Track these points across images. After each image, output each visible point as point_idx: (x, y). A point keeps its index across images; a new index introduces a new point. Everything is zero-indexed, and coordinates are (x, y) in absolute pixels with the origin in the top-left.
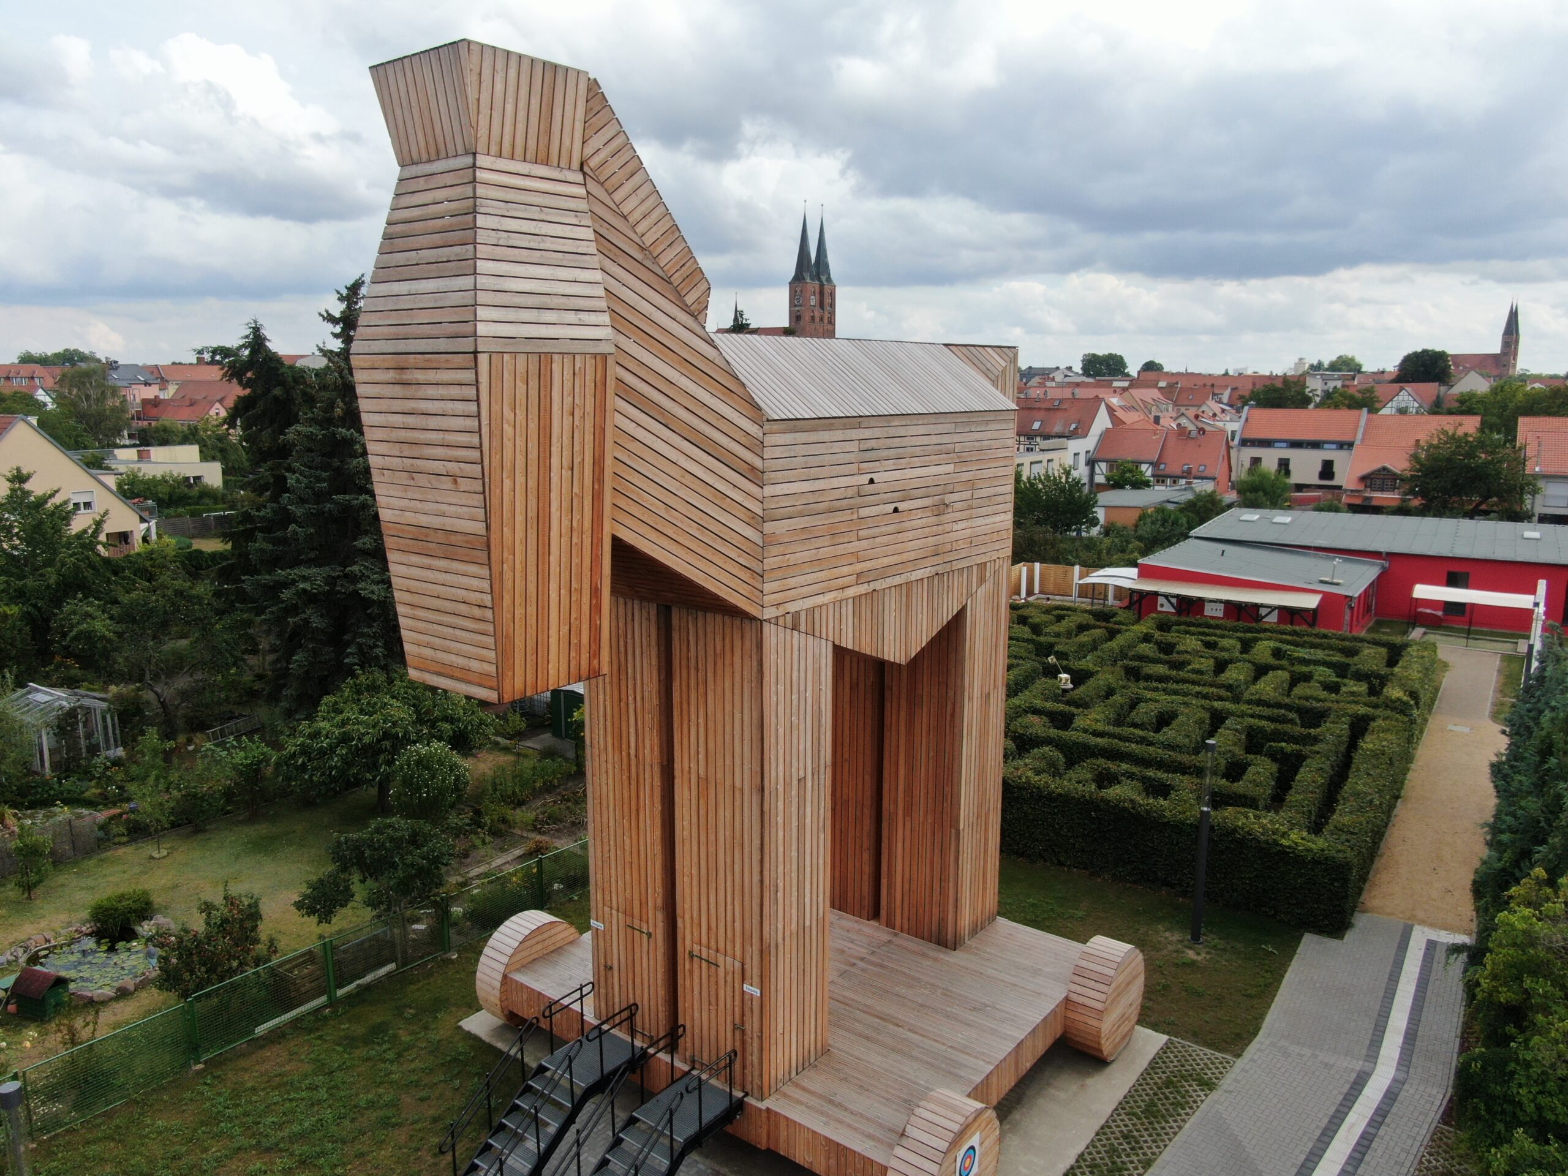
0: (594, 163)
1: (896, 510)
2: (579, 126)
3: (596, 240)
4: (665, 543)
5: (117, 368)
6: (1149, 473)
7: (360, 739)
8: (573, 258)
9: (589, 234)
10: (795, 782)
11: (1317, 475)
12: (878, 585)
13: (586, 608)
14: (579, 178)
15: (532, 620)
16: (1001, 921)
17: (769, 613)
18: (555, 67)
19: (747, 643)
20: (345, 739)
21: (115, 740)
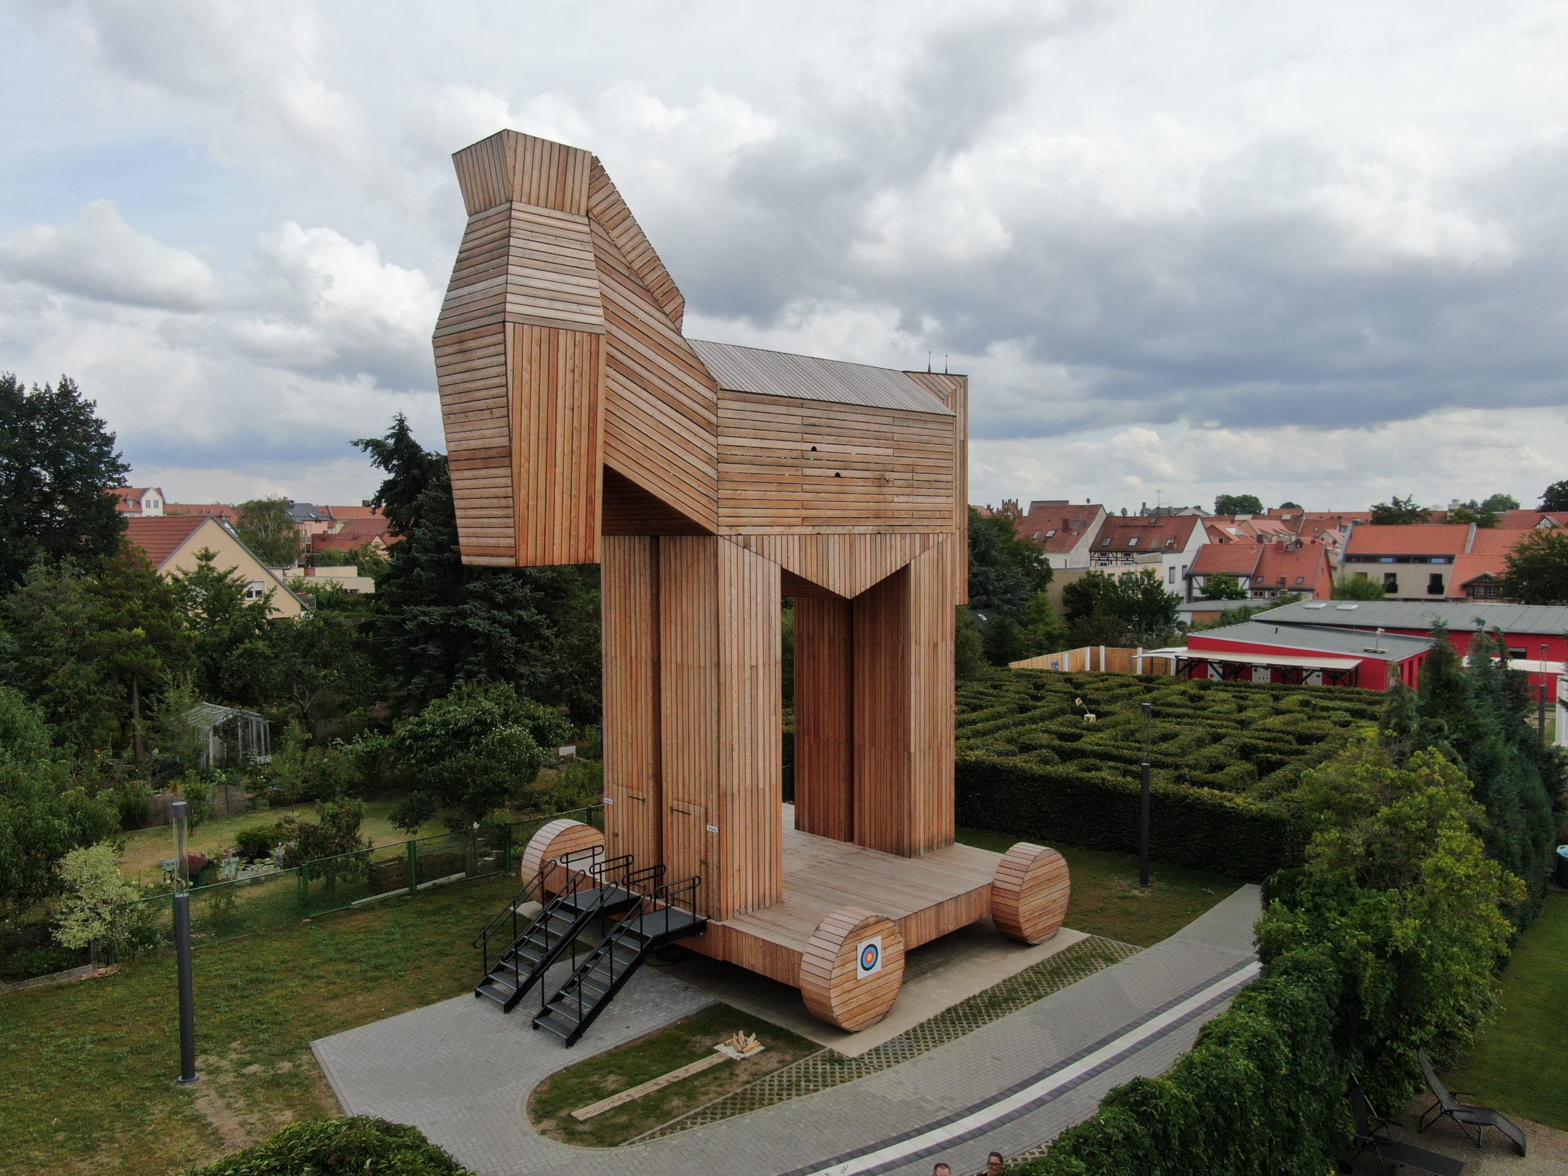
0: (596, 211)
1: (838, 475)
2: (585, 187)
3: (596, 262)
4: (644, 472)
5: (292, 507)
6: (1247, 586)
7: (456, 724)
8: (578, 270)
9: (591, 257)
10: (747, 668)
11: (1426, 589)
12: (822, 530)
13: (583, 511)
14: (586, 221)
15: (541, 511)
16: (958, 846)
17: (723, 531)
18: (568, 148)
19: (708, 554)
20: (446, 723)
21: (266, 750)
